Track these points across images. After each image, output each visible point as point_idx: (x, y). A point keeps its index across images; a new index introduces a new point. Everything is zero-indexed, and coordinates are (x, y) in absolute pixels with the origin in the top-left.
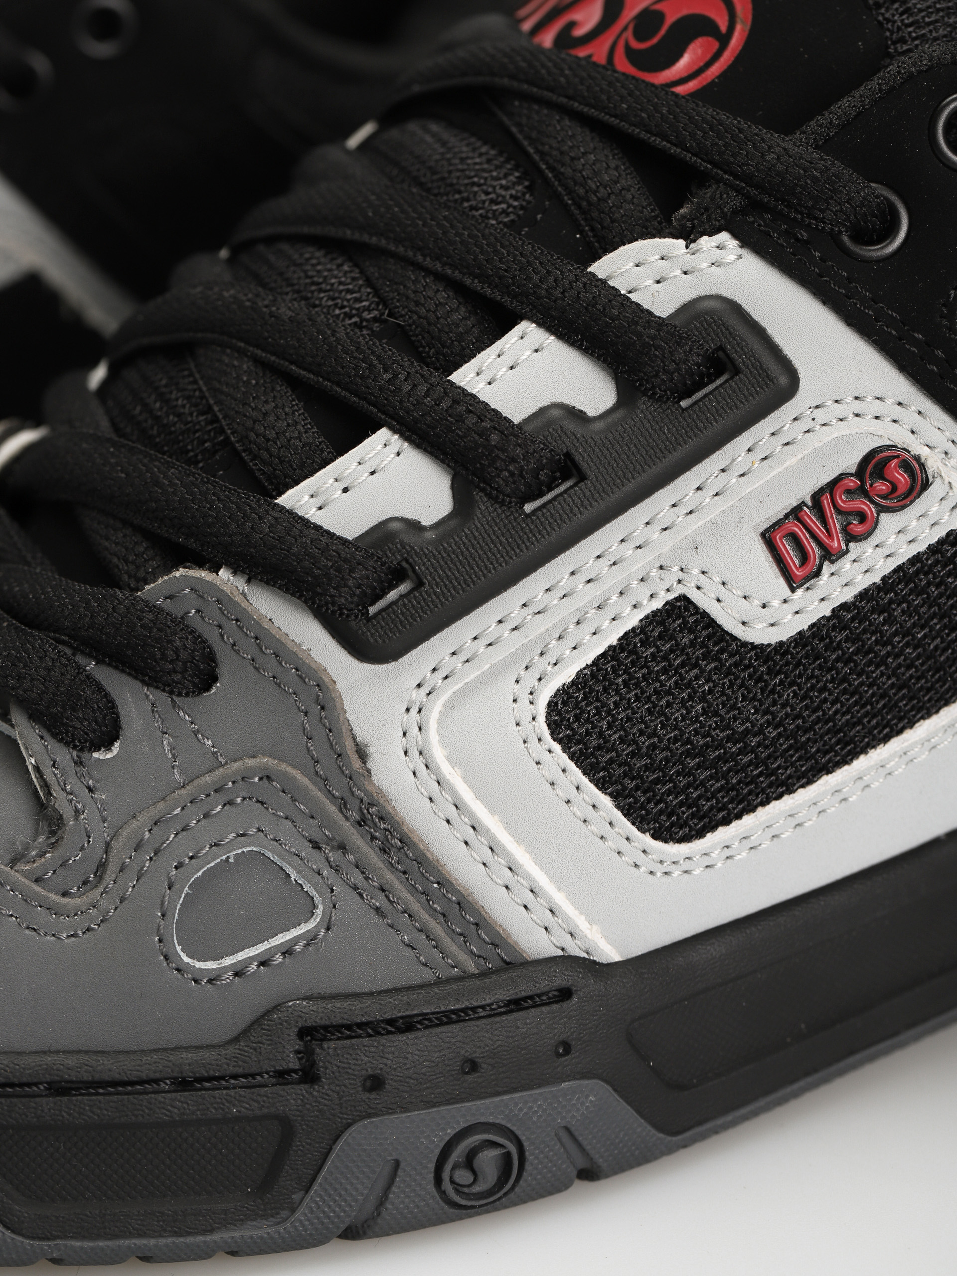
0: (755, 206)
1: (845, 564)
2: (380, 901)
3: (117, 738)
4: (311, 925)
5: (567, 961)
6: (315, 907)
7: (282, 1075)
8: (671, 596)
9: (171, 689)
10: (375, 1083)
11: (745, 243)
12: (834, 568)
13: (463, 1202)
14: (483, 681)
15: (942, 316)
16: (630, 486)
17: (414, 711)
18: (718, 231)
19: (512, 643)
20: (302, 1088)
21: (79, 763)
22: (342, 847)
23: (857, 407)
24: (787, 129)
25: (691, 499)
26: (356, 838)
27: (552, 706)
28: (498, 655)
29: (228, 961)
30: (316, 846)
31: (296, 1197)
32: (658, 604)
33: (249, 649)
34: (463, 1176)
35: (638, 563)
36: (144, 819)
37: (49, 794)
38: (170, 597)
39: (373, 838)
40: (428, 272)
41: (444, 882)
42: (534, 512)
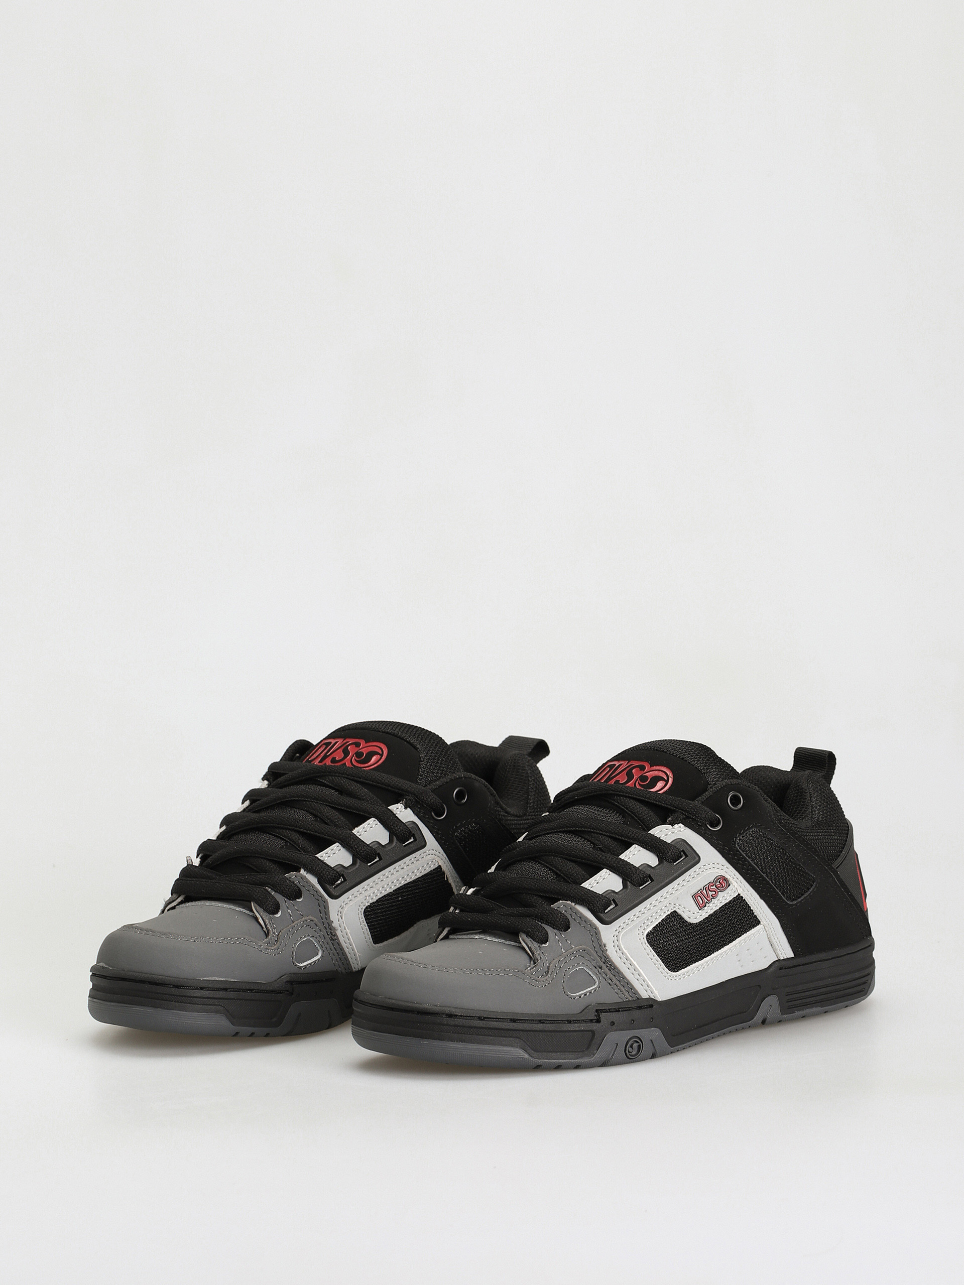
0: (688, 817)
1: (711, 905)
2: (610, 981)
3: (548, 941)
4: (595, 986)
5: (650, 999)
6: (595, 982)
7: (591, 1021)
8: (672, 911)
9: (559, 930)
10: (613, 1023)
11: (685, 826)
12: (709, 905)
13: (631, 1057)
14: (630, 930)
15: (733, 844)
16: (668, 880)
17: (615, 936)
18: (679, 823)
19: (637, 921)
20: (598, 1024)
21: (539, 947)
22: (601, 968)
23: (714, 866)
24: (693, 800)
25: (682, 883)
26: (604, 966)
27: (647, 935)
28: (634, 923)
29: (578, 994)
30: (596, 968)
31: (595, 1052)
32: (669, 913)
33: (578, 920)
34: (630, 1050)
35: (666, 902)
36: (557, 960)
37: (533, 954)
38: (559, 908)
39: (607, 967)
40: (604, 835)
41: (624, 978)
42: (642, 889)
